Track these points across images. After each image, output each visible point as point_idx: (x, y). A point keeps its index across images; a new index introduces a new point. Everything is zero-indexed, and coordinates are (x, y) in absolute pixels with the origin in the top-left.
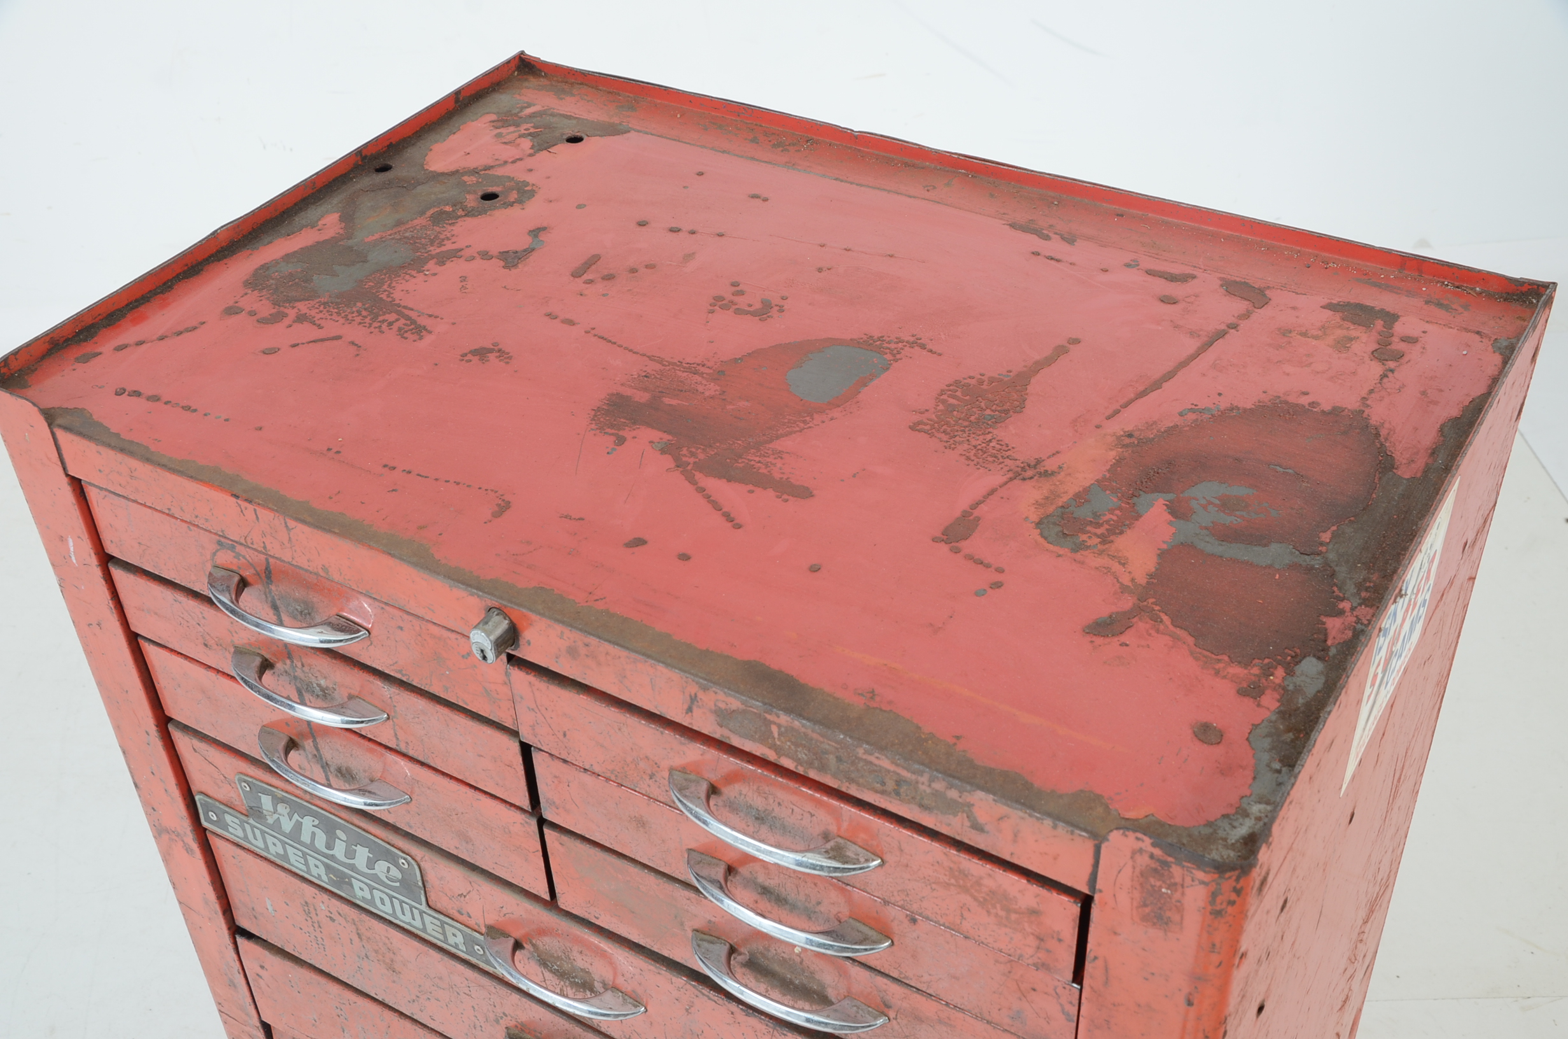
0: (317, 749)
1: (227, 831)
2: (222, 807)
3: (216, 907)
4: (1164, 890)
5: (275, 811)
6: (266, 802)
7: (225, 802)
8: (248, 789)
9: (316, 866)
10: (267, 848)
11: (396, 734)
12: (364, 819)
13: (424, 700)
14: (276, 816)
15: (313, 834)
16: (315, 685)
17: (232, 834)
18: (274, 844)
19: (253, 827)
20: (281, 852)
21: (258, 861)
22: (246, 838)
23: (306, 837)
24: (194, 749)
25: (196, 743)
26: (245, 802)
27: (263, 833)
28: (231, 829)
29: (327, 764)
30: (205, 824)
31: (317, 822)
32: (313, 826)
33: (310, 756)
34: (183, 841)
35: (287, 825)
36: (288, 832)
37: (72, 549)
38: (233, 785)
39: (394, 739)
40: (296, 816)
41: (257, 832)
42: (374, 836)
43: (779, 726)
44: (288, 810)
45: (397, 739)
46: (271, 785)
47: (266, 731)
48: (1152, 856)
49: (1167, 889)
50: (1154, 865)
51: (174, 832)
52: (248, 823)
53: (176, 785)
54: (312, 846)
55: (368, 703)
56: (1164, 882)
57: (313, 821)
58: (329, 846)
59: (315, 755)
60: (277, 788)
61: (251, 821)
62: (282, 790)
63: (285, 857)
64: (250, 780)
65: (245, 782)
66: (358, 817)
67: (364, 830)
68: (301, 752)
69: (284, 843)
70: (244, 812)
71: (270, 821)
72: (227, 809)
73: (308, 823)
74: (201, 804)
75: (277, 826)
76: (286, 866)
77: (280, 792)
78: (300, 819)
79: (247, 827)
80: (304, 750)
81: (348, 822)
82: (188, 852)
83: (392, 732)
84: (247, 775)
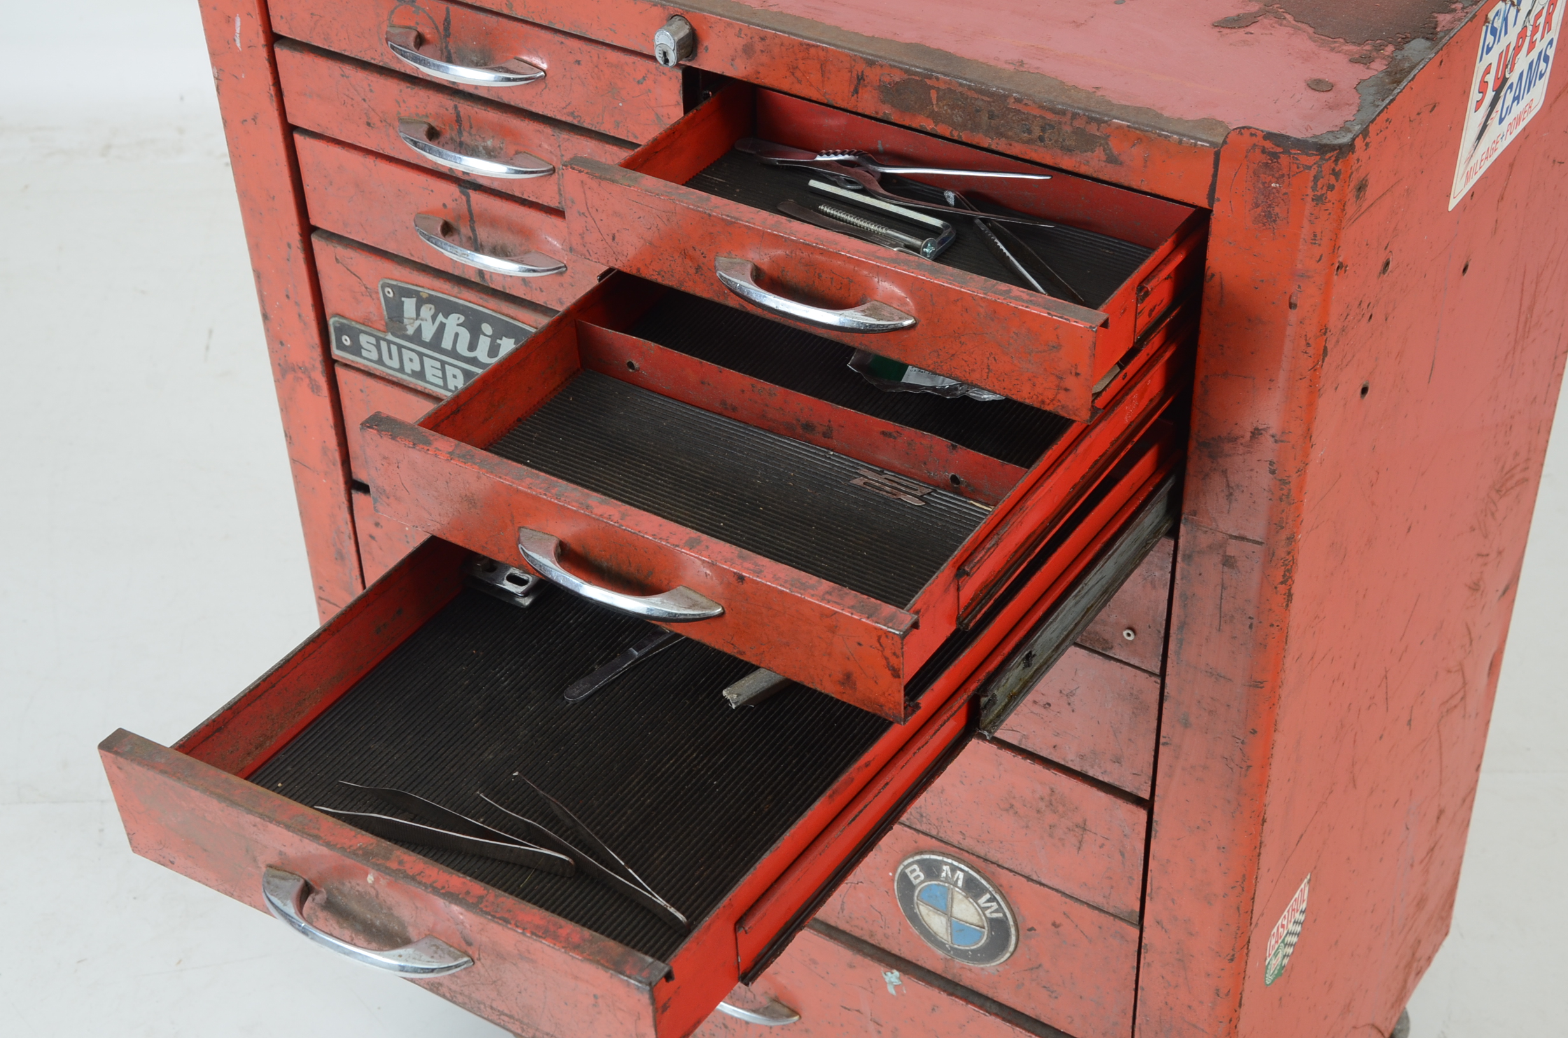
0: (473, 230)
1: (360, 356)
2: (358, 326)
3: (336, 456)
4: (1273, 185)
5: (418, 314)
6: (409, 305)
7: (361, 321)
8: (391, 295)
9: (455, 376)
10: (401, 369)
11: (560, 189)
12: (512, 306)
13: (594, 142)
14: (417, 323)
15: (457, 335)
16: (481, 148)
17: (365, 358)
18: (411, 360)
19: (389, 343)
20: (417, 368)
21: (390, 389)
22: (380, 361)
23: (447, 344)
24: (337, 259)
25: (341, 251)
26: (385, 313)
27: (400, 347)
28: (364, 353)
29: (481, 245)
30: (336, 353)
31: (462, 319)
32: (458, 325)
33: (464, 240)
34: (310, 377)
35: (428, 334)
36: (428, 340)
37: (238, 30)
38: (374, 296)
39: (557, 196)
40: (440, 318)
41: (394, 348)
42: (523, 322)
43: (938, 90)
44: (433, 311)
45: (561, 195)
46: (417, 285)
47: (421, 217)
48: (1263, 151)
49: (1277, 183)
50: (1264, 159)
51: (300, 368)
52: (385, 340)
53: (312, 306)
54: (454, 353)
55: (535, 157)
56: (1273, 176)
57: (459, 319)
58: (472, 346)
59: (470, 238)
60: (423, 287)
61: (390, 337)
62: (429, 289)
63: (421, 375)
64: (394, 283)
65: (389, 287)
66: (507, 304)
67: (512, 318)
68: (456, 237)
69: (421, 355)
70: (382, 328)
71: (410, 331)
72: (363, 328)
73: (453, 322)
74: (336, 329)
75: (417, 338)
76: (420, 384)
77: (427, 291)
78: (444, 320)
79: (384, 345)
80: (459, 234)
81: (496, 312)
82: (313, 391)
83: (556, 188)
84: (392, 279)
